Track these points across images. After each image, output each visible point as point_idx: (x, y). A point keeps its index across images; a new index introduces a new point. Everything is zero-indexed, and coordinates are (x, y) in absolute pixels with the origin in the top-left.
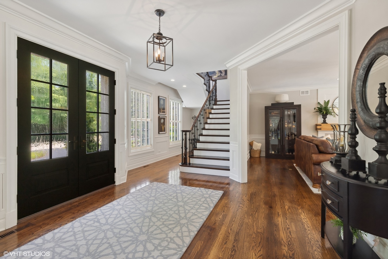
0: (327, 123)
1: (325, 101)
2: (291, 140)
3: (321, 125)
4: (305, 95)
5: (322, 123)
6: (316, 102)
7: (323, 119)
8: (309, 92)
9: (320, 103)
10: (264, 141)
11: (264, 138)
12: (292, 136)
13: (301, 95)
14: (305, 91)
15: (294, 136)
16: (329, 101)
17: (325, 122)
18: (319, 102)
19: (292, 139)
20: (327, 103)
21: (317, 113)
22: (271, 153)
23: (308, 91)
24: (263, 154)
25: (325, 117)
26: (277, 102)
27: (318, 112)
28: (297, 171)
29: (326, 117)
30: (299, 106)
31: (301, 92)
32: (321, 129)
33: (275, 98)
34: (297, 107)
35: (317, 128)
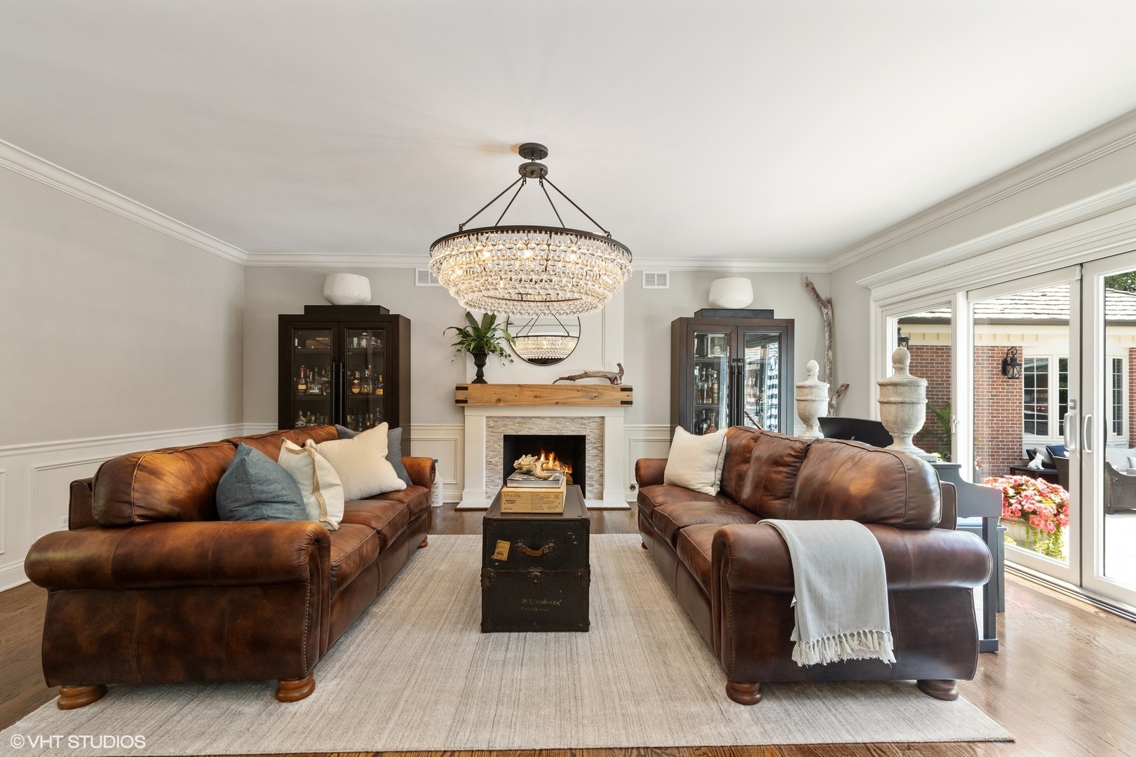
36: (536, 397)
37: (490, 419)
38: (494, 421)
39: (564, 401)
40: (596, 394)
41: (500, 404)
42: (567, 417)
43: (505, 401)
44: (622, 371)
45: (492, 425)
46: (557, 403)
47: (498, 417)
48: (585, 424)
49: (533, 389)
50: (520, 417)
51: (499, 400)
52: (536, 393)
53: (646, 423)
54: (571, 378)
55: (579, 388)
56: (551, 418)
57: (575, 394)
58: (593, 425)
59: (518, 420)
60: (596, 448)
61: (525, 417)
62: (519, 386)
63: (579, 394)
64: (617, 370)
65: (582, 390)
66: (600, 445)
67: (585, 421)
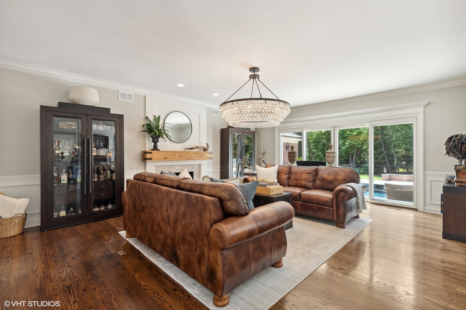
0: (158, 150)
1: (155, 116)
2: (105, 181)
3: (151, 153)
4: (126, 100)
5: (153, 150)
6: (142, 116)
7: (154, 144)
8: (133, 96)
9: (148, 119)
10: (37, 191)
11: (38, 181)
12: (107, 173)
13: (120, 99)
14: (127, 93)
15: (110, 173)
16: (159, 117)
17: (155, 148)
18: (147, 117)
19: (107, 179)
20: (157, 119)
21: (144, 133)
22: (59, 217)
23: (131, 95)
24: (35, 221)
25: (155, 141)
26: (71, 100)
27: (146, 132)
28: (138, 251)
29: (158, 141)
30: (121, 117)
31: (120, 94)
32: (151, 159)
33: (67, 93)
34: (116, 119)
35: (144, 157)
36: (180, 156)
37: (156, 167)
38: (158, 168)
39: (190, 158)
40: (201, 155)
41: (166, 160)
42: (187, 165)
43: (168, 158)
44: (208, 146)
45: (157, 169)
46: (188, 159)
47: (160, 166)
48: (193, 167)
49: (179, 153)
50: (169, 165)
51: (166, 158)
52: (180, 155)
53: (213, 166)
54: (191, 149)
55: (196, 153)
56: (181, 165)
57: (194, 155)
58: (197, 167)
59: (168, 167)
60: (197, 176)
61: (171, 165)
62: (174, 152)
63: (196, 155)
64: (206, 146)
65: (197, 154)
66: (198, 175)
67: (194, 166)
